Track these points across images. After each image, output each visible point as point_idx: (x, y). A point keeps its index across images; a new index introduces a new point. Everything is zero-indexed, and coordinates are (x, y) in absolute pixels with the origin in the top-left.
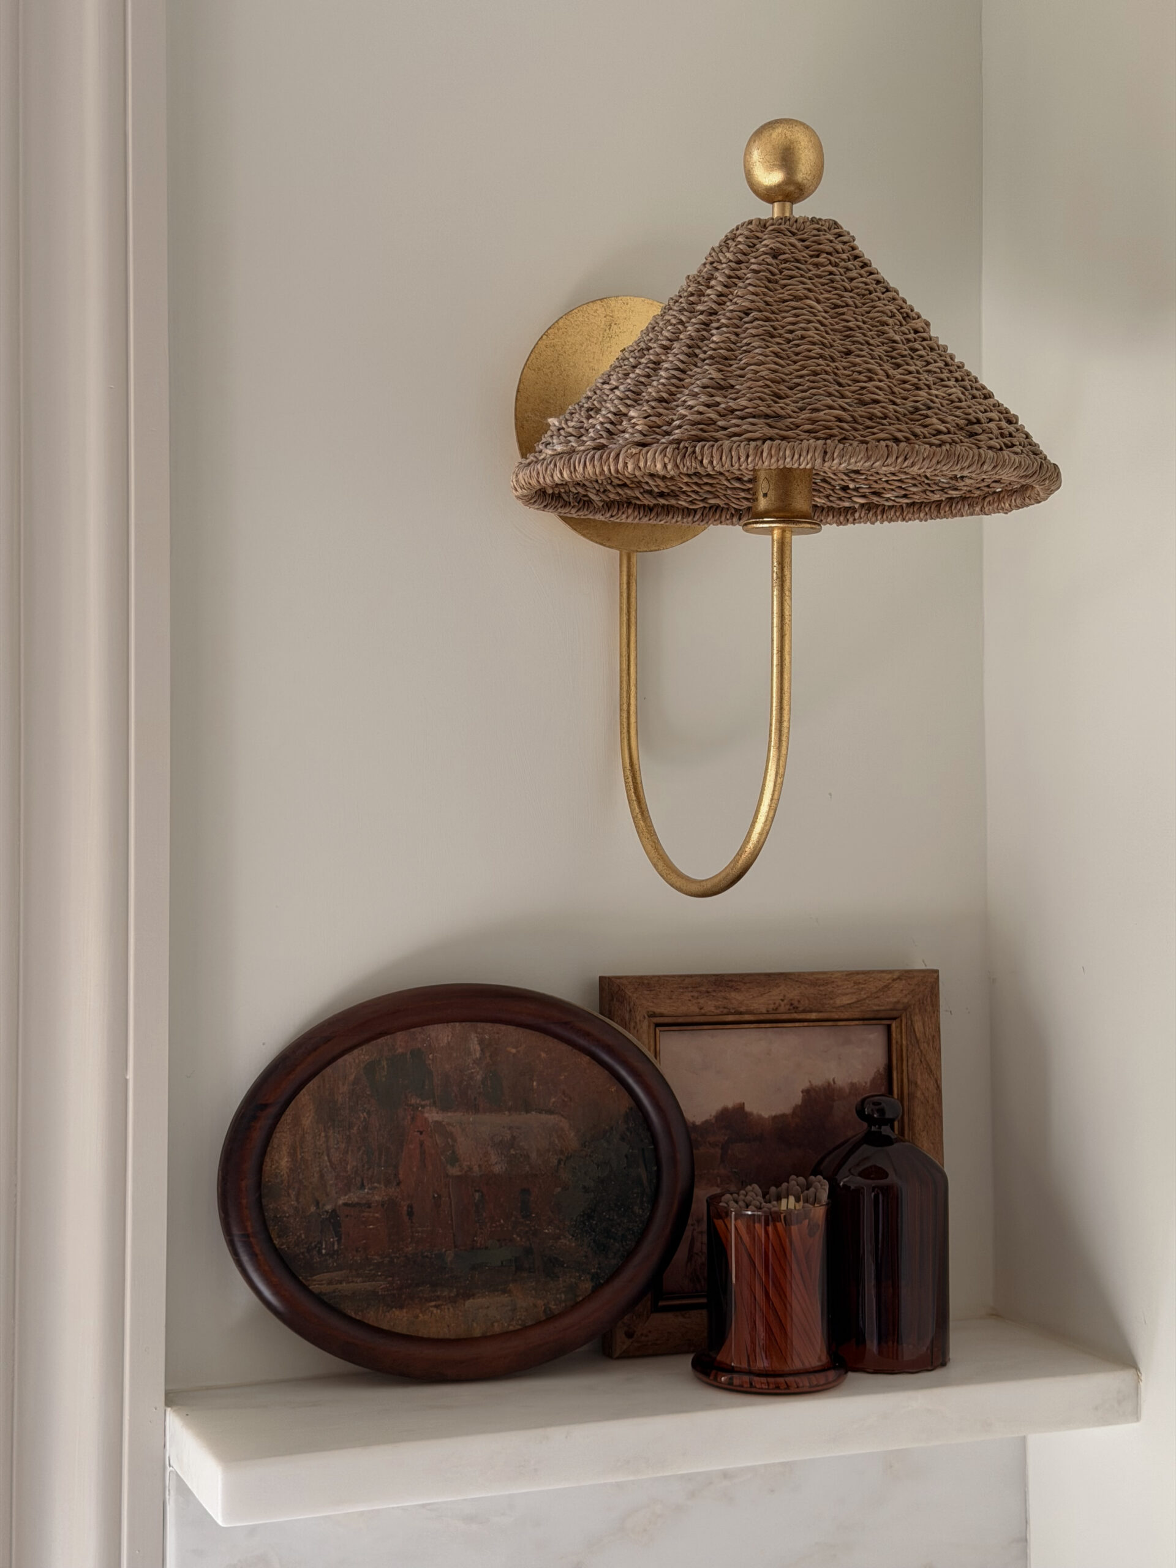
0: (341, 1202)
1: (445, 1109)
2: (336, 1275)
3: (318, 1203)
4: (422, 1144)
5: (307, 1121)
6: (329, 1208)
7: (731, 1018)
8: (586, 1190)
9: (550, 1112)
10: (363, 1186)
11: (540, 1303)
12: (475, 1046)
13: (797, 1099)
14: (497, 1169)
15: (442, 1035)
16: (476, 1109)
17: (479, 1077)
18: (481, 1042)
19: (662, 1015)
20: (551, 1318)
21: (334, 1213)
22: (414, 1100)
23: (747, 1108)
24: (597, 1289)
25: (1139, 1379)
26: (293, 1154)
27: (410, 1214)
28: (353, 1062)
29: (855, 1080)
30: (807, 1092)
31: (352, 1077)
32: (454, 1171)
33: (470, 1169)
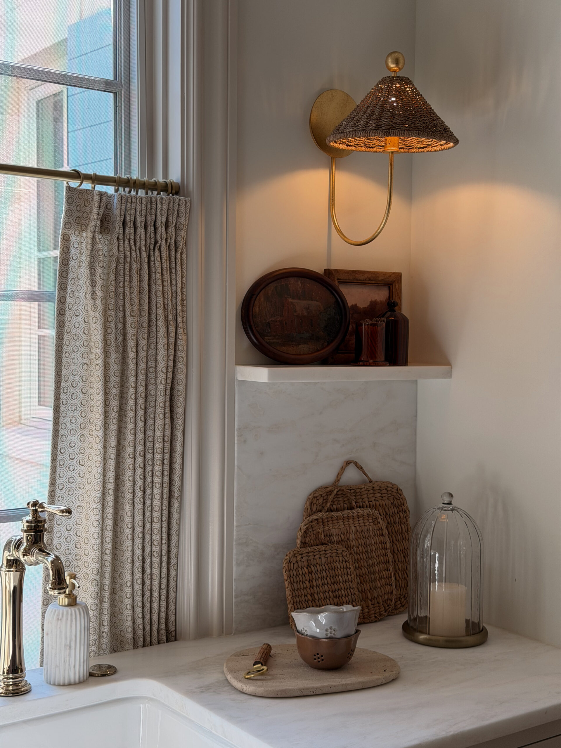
0: (270, 320)
1: (293, 299)
2: (270, 338)
3: (265, 320)
4: (288, 307)
5: (262, 300)
6: (268, 321)
7: (355, 281)
8: (325, 321)
9: (317, 301)
10: (275, 317)
11: (315, 347)
12: (300, 284)
13: (369, 304)
14: (305, 314)
15: (292, 280)
16: (300, 299)
17: (301, 291)
18: (301, 283)
19: (340, 279)
20: (318, 351)
21: (269, 323)
22: (286, 296)
23: (357, 305)
24: (328, 345)
25: (452, 368)
26: (259, 308)
27: (286, 324)
28: (272, 286)
29: (382, 300)
30: (371, 302)
31: (272, 289)
32: (296, 314)
33: (299, 314)
